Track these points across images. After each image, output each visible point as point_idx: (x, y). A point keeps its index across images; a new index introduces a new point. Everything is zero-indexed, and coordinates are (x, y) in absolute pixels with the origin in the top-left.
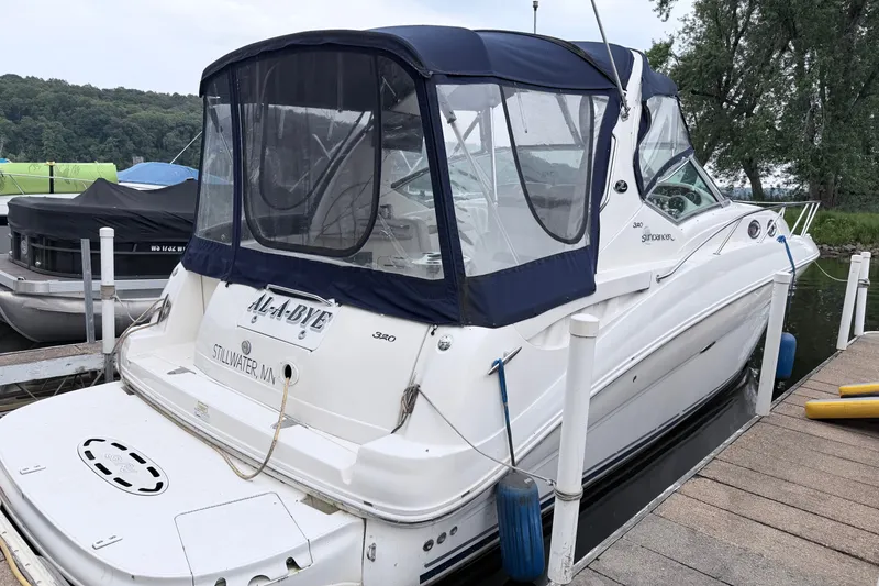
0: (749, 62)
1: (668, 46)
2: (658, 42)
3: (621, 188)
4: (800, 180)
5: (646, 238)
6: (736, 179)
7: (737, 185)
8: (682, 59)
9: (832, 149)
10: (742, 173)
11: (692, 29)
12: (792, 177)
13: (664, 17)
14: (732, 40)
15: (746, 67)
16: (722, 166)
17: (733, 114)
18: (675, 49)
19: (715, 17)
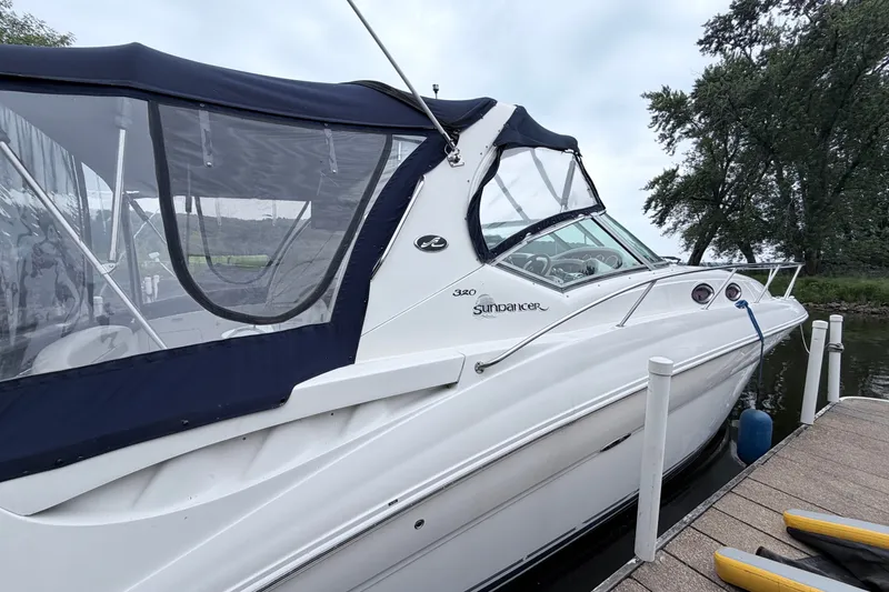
0: (739, 178)
1: (674, 171)
2: (667, 169)
3: (430, 244)
4: (788, 255)
5: (484, 308)
6: (735, 256)
7: (735, 261)
8: (685, 177)
9: (811, 231)
10: (739, 252)
11: (693, 159)
12: (780, 253)
13: (671, 152)
14: (725, 164)
15: (736, 180)
16: (721, 247)
17: (729, 212)
18: (681, 172)
19: (710, 149)
